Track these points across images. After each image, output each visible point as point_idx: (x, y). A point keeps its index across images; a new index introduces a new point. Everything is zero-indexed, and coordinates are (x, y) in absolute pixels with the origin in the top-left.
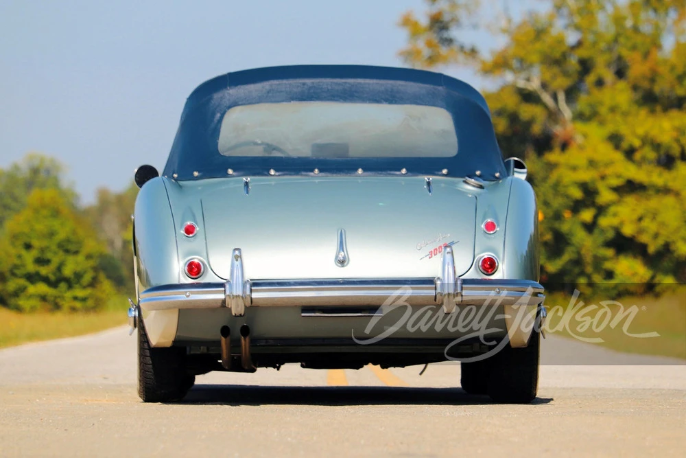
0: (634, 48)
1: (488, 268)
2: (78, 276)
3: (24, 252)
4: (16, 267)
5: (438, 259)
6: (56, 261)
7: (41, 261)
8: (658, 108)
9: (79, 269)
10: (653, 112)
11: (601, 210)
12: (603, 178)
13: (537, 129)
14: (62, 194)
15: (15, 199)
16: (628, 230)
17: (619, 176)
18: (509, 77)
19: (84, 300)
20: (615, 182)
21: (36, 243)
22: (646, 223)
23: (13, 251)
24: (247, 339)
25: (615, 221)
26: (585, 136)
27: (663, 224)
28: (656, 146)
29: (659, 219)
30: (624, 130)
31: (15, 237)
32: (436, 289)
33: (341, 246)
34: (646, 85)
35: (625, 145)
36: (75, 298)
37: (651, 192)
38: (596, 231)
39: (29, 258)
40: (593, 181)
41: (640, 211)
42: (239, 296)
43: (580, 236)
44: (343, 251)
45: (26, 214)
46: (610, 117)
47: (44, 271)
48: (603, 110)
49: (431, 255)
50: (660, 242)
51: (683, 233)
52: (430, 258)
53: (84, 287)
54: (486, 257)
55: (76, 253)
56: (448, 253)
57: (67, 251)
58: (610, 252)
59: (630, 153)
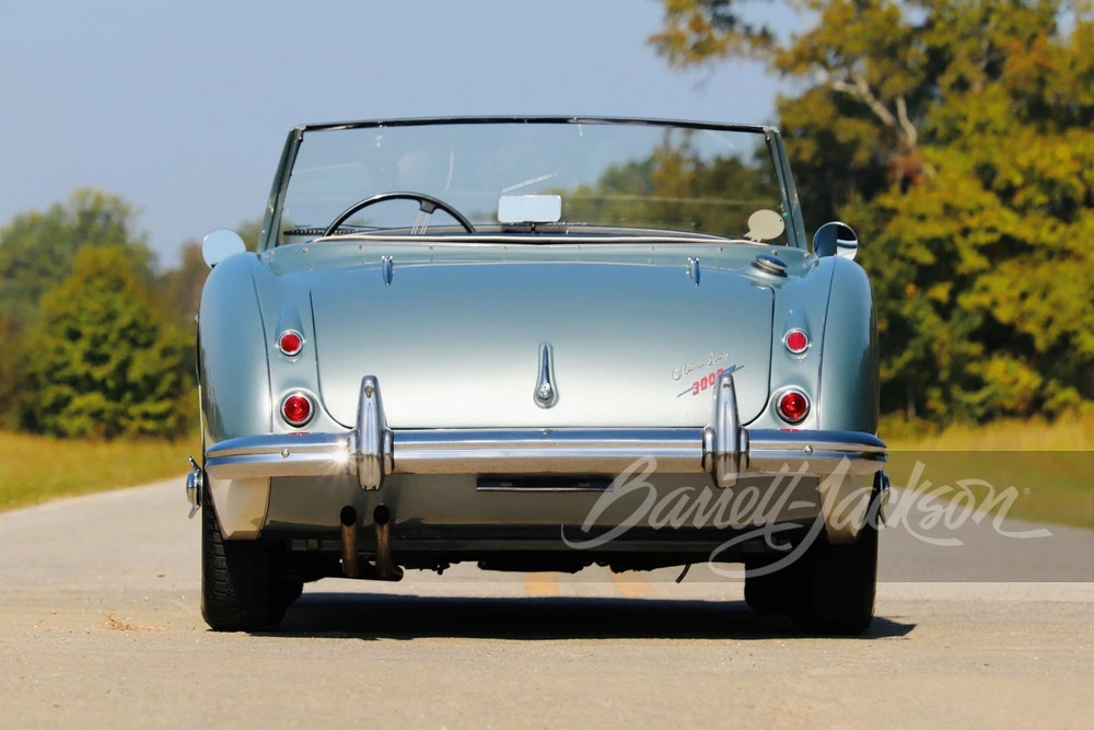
0: (1013, 31)
1: (793, 412)
2: (151, 382)
3: (68, 345)
4: (57, 368)
5: (708, 394)
6: (117, 358)
7: (95, 358)
8: (1050, 125)
9: (151, 371)
10: (1042, 131)
11: (963, 283)
12: (966, 232)
13: (862, 157)
14: (129, 253)
15: (57, 260)
16: (1004, 314)
17: (991, 230)
18: (821, 76)
19: (162, 417)
20: (984, 239)
21: (87, 330)
22: (1031, 303)
23: (51, 343)
24: (385, 528)
25: (985, 300)
26: (938, 168)
27: (1057, 306)
28: (1049, 185)
29: (1053, 297)
30: (999, 159)
31: (56, 321)
32: (704, 445)
33: (546, 373)
34: (1031, 89)
35: (999, 182)
36: (146, 416)
37: (1040, 255)
38: (956, 314)
39: (76, 352)
40: (950, 238)
41: (1023, 285)
42: (372, 455)
43: (929, 322)
44: (548, 381)
45: (72, 284)
46: (976, 138)
47: (99, 373)
48: (968, 127)
49: (697, 388)
50: (1054, 332)
51: (1088, 318)
52: (694, 394)
53: (161, 399)
54: (788, 393)
55: (148, 345)
56: (725, 386)
57: (134, 343)
58: (976, 349)
59: (1007, 194)
